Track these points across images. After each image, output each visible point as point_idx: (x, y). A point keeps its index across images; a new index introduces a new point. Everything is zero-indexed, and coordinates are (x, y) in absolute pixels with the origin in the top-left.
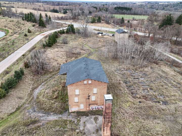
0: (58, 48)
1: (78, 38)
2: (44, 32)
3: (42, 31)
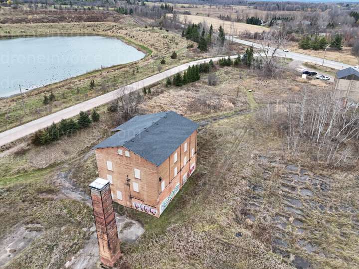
0: (188, 90)
1: (248, 77)
2: (197, 60)
3: (196, 58)
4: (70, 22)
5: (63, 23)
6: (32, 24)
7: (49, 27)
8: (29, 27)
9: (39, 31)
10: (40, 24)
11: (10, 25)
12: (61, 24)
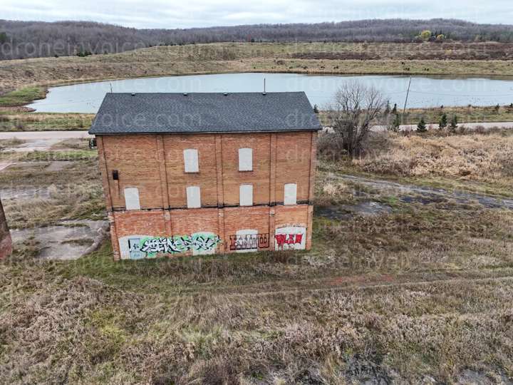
4: (506, 60)
5: (494, 61)
6: (447, 61)
7: (468, 65)
8: (440, 64)
9: (451, 69)
10: (459, 61)
11: (417, 61)
12: (490, 61)
